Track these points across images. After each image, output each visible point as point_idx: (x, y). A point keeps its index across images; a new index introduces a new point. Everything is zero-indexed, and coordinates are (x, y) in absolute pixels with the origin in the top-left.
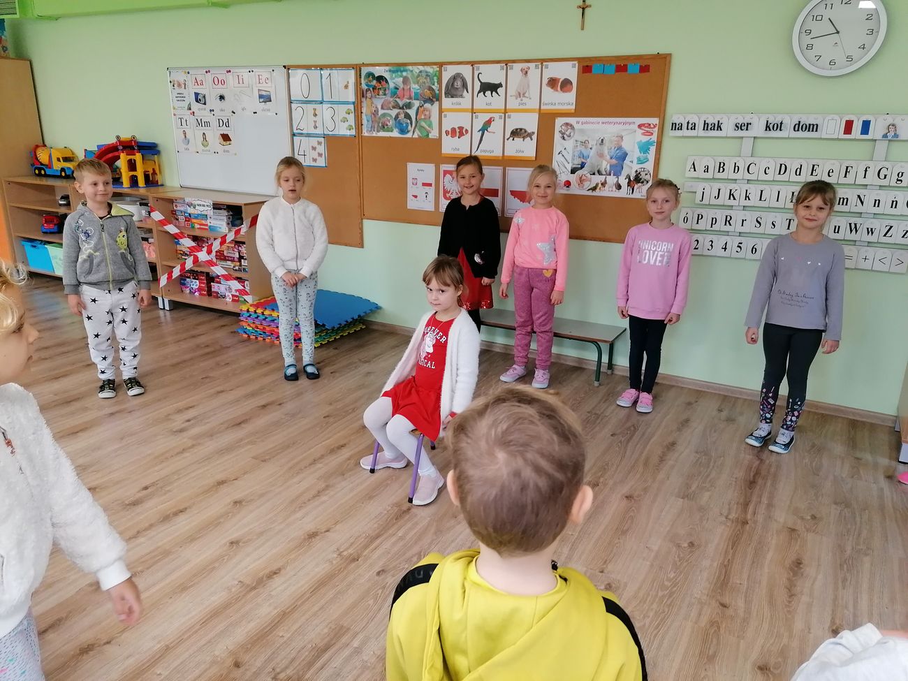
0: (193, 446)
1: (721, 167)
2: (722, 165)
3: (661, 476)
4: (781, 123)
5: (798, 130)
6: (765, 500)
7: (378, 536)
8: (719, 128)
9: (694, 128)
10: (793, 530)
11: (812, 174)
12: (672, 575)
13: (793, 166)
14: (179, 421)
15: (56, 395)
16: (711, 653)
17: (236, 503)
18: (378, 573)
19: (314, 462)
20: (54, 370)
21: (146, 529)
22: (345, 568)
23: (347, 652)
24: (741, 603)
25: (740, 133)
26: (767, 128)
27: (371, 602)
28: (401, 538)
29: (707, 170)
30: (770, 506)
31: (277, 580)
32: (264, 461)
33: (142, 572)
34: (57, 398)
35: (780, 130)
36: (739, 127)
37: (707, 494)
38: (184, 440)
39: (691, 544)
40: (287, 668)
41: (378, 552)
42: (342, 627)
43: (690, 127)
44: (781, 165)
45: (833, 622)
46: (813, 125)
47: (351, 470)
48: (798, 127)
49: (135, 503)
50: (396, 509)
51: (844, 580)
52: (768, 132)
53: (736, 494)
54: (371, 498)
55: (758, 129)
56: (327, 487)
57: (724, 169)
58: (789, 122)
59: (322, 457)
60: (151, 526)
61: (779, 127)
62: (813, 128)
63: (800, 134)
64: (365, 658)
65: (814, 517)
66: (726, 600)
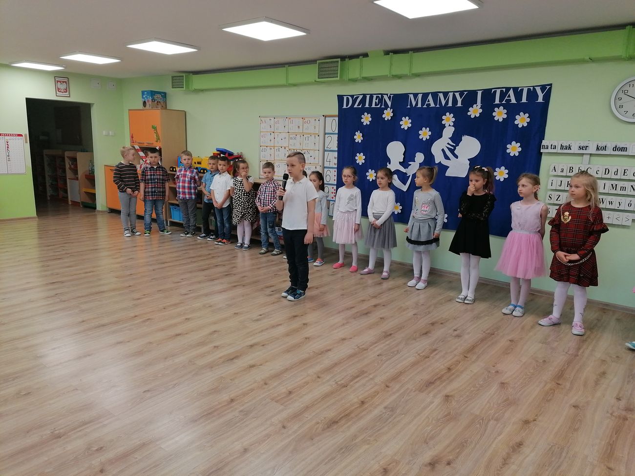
0: (278, 302)
1: (571, 169)
2: (571, 168)
3: (531, 334)
4: (606, 147)
5: (615, 150)
6: (590, 348)
7: (375, 343)
8: (570, 148)
9: (555, 148)
10: (604, 361)
11: (624, 175)
12: (532, 371)
13: (613, 170)
14: (268, 291)
15: (206, 277)
16: (549, 399)
17: (304, 324)
18: (378, 355)
19: (339, 312)
20: (201, 267)
21: (265, 330)
22: (362, 352)
23: (367, 379)
24: (568, 385)
25: (581, 152)
26: (598, 149)
27: (376, 365)
28: (388, 345)
29: (562, 171)
30: (593, 350)
31: (330, 353)
32: (314, 310)
33: (268, 344)
34: (206, 278)
35: (605, 150)
36: (581, 148)
37: (557, 343)
38: (272, 298)
39: (544, 361)
40: (341, 380)
41: (376, 349)
42: (364, 371)
43: (553, 147)
44: (606, 169)
45: (618, 395)
46: (624, 148)
47: (358, 317)
48: (615, 148)
49: (258, 320)
50: (384, 334)
51: (629, 382)
52: (598, 151)
53: (574, 344)
54: (370, 329)
55: (592, 150)
56: (348, 323)
57: (572, 171)
58: (610, 146)
59: (343, 311)
60: (267, 329)
61: (605, 148)
62: (624, 149)
63: (617, 153)
64: (376, 382)
65: (618, 357)
66: (560, 382)
